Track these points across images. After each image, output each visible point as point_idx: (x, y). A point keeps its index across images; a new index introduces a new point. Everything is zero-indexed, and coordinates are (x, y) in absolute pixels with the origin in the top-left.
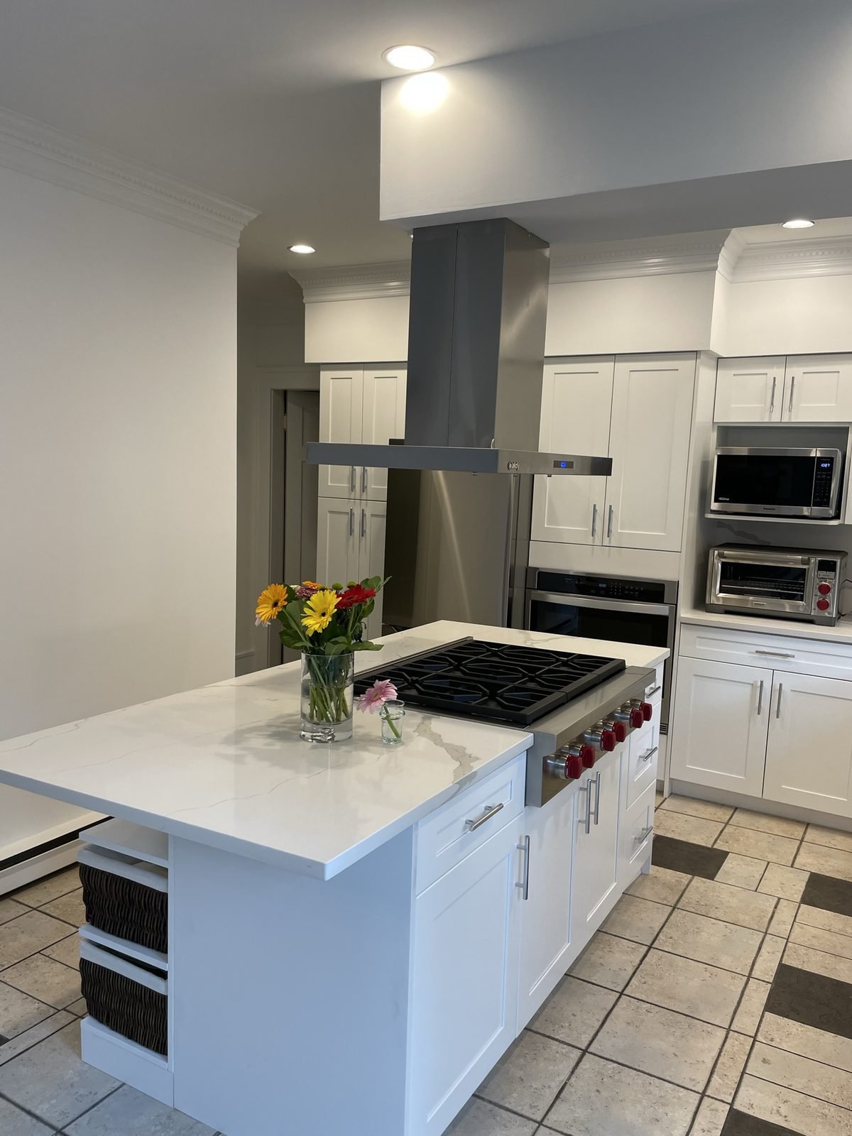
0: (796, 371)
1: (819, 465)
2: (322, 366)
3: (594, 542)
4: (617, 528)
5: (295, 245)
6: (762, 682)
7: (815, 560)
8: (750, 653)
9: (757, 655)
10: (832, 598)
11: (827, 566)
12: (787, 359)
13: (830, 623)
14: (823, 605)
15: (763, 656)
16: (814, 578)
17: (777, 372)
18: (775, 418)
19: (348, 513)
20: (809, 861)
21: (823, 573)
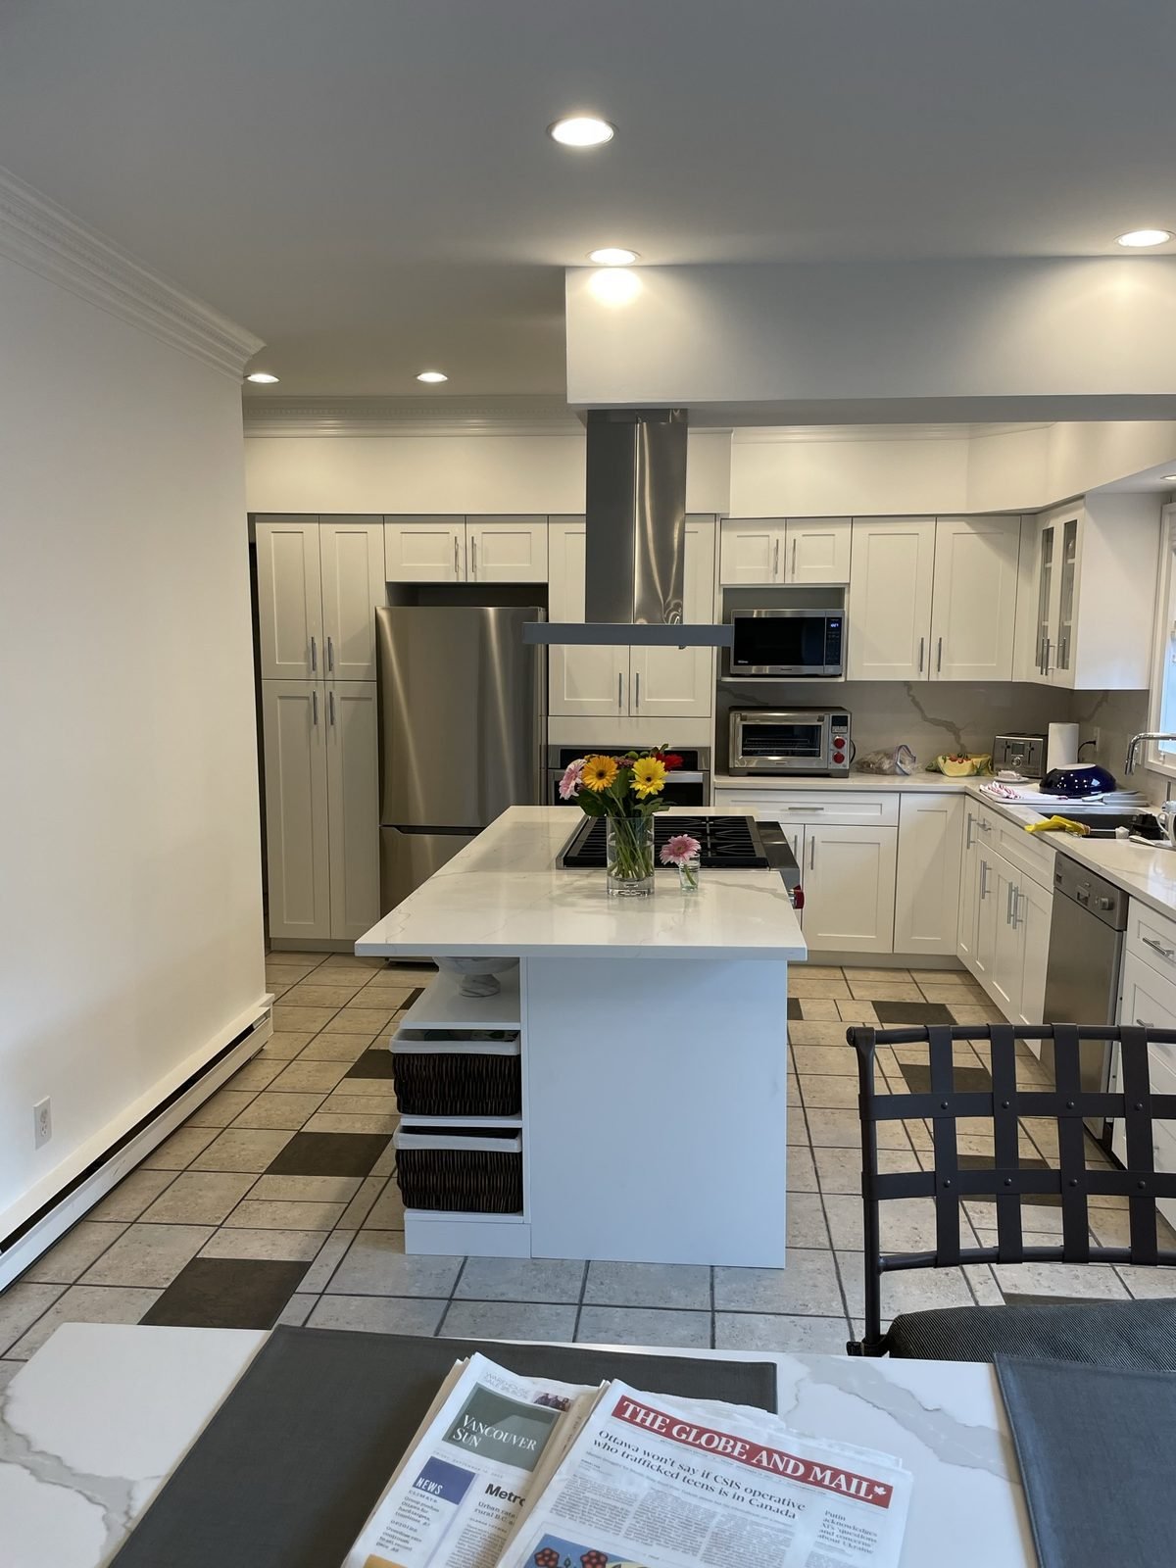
0: (796, 533)
1: (829, 625)
2: (257, 517)
3: (620, 713)
4: (645, 698)
5: (254, 373)
6: (796, 837)
7: (828, 717)
8: (782, 810)
9: (789, 812)
10: (846, 751)
11: (840, 721)
12: (786, 522)
13: (844, 775)
14: (839, 758)
15: (795, 812)
16: (828, 735)
17: (777, 534)
18: (779, 580)
19: (308, 698)
20: (863, 993)
21: (836, 729)
